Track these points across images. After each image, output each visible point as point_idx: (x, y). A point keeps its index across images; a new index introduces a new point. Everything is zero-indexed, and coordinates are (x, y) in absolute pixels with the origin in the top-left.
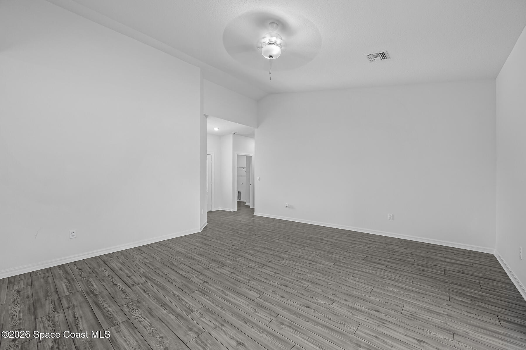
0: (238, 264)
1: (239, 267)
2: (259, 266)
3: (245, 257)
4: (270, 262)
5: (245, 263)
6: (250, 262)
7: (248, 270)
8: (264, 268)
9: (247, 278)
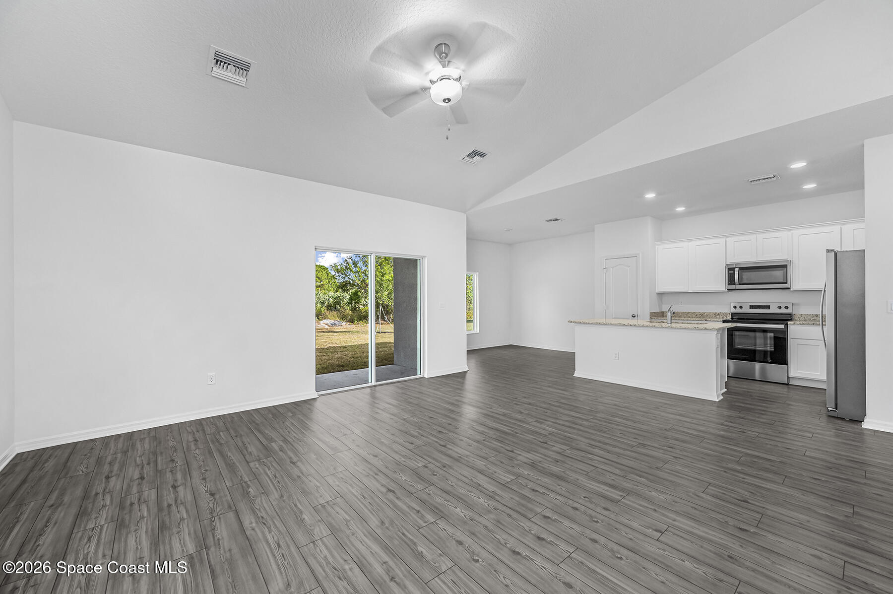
0: (506, 467)
1: (503, 461)
2: (467, 459)
3: (496, 483)
4: (445, 465)
5: (494, 468)
6: (484, 468)
7: (486, 453)
8: (459, 456)
9: (488, 443)
